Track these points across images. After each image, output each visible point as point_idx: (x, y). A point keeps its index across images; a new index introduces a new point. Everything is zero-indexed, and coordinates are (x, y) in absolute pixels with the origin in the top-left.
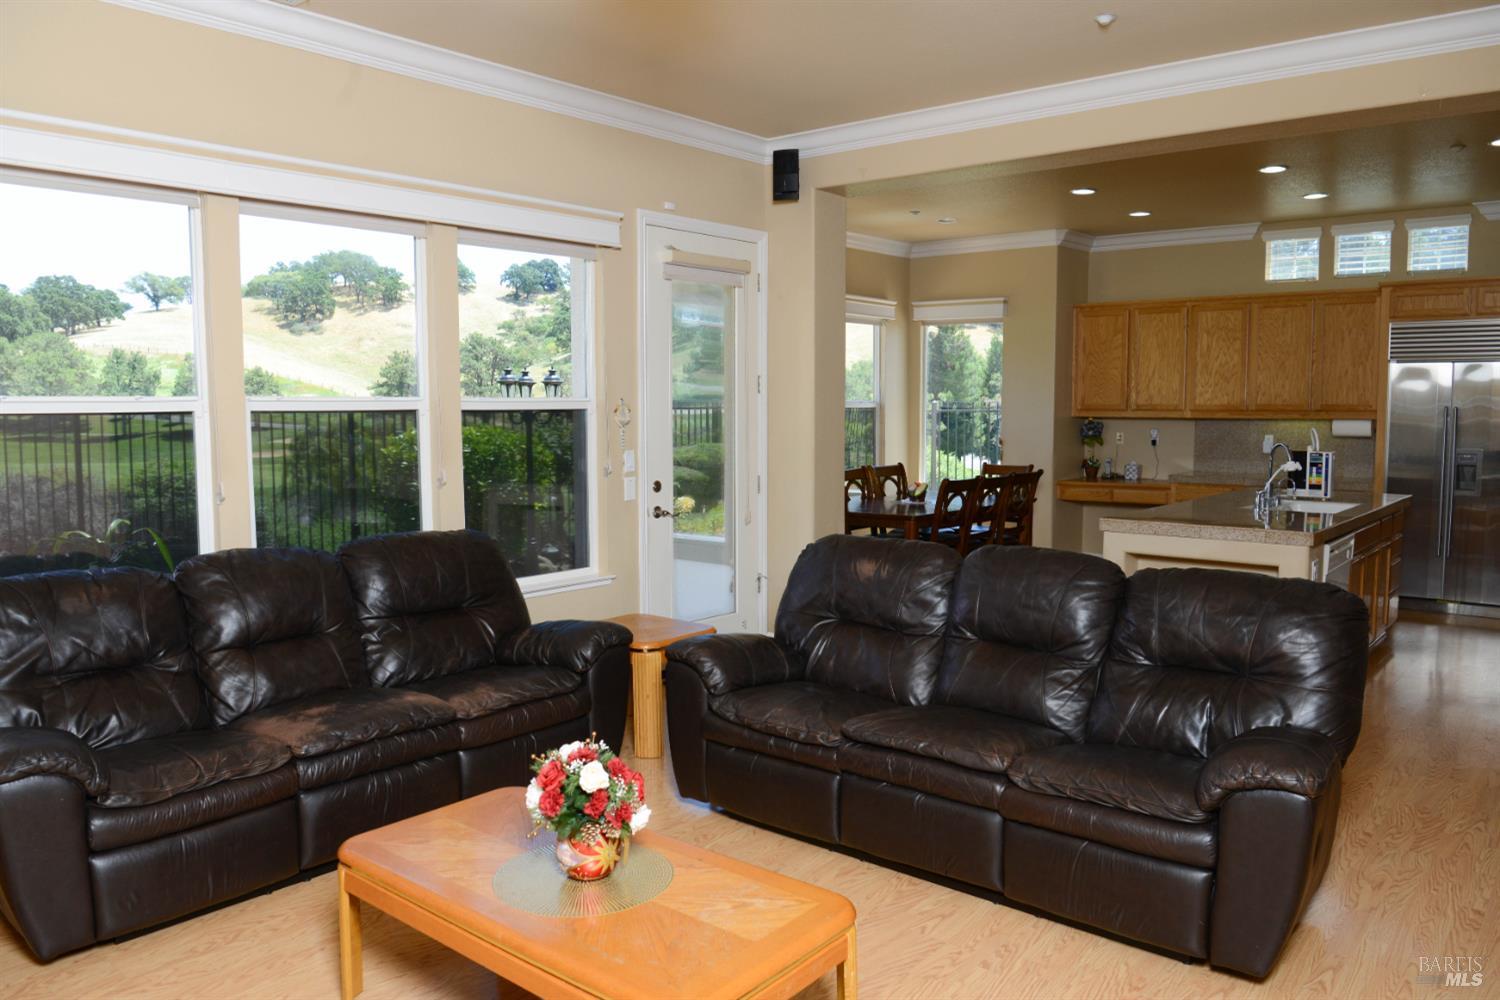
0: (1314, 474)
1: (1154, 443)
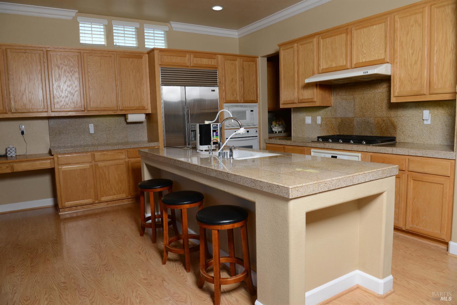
0: (215, 136)
1: (23, 133)
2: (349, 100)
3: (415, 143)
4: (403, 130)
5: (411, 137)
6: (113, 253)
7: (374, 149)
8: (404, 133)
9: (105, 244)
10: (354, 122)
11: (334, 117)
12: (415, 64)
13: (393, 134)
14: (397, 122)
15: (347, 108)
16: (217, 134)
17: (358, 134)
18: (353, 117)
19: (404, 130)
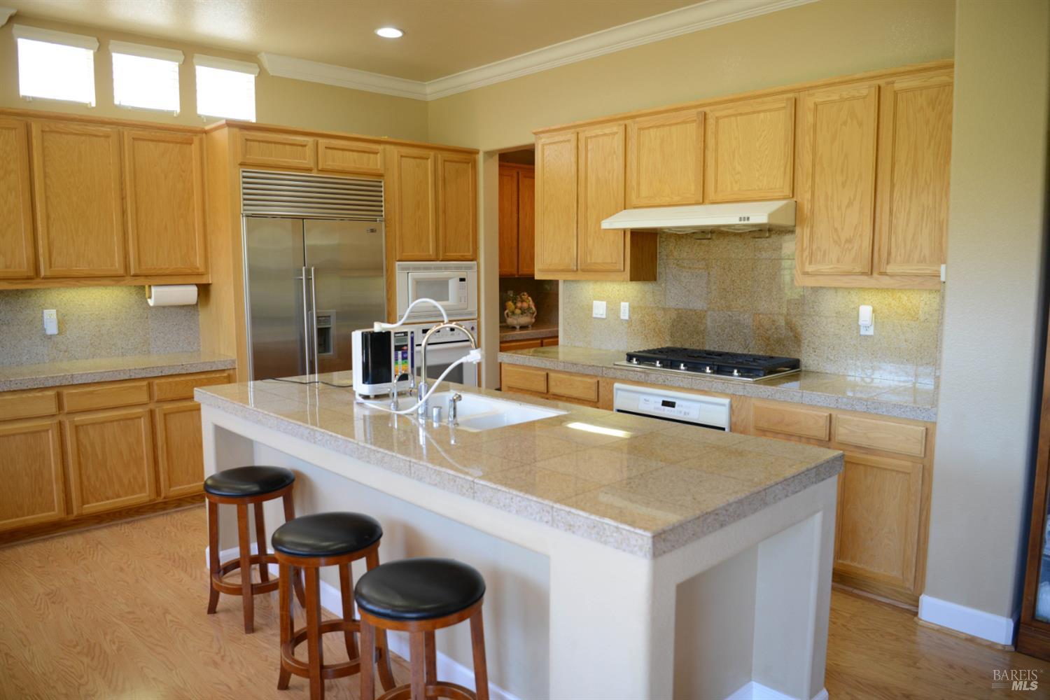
2: (697, 271)
3: (840, 373)
4: (814, 344)
5: (831, 360)
6: (142, 668)
7: (761, 390)
8: (817, 351)
9: (114, 643)
10: (706, 320)
11: (660, 306)
12: (848, 207)
13: (793, 352)
14: (802, 326)
15: (692, 287)
16: (405, 356)
17: (715, 348)
18: (705, 309)
19: (817, 344)
